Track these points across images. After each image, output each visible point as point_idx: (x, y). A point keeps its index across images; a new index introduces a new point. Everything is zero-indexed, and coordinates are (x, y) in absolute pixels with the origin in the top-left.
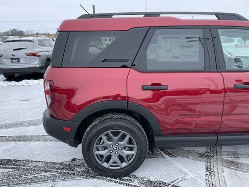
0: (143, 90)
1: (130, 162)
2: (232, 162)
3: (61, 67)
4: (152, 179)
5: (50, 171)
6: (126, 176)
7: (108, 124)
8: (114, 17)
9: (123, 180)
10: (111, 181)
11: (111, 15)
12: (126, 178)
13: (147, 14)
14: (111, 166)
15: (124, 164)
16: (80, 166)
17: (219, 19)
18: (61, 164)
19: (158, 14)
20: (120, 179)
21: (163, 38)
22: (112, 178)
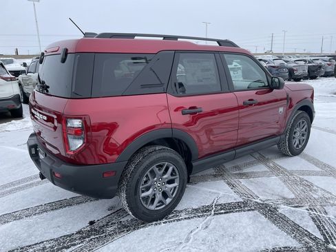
0: (183, 114)
1: (174, 195)
2: (240, 174)
3: (91, 98)
4: (195, 207)
5: (75, 245)
6: (170, 214)
7: (154, 157)
8: (136, 38)
9: (170, 218)
10: (160, 224)
11: (133, 36)
12: (170, 216)
13: (165, 37)
14: (157, 207)
15: (168, 201)
16: (107, 225)
17: (220, 45)
18: (79, 232)
19: (175, 38)
20: (166, 219)
21: (188, 62)
22: (157, 221)
